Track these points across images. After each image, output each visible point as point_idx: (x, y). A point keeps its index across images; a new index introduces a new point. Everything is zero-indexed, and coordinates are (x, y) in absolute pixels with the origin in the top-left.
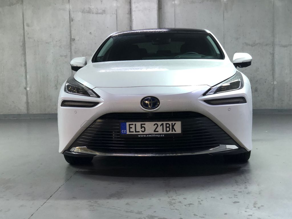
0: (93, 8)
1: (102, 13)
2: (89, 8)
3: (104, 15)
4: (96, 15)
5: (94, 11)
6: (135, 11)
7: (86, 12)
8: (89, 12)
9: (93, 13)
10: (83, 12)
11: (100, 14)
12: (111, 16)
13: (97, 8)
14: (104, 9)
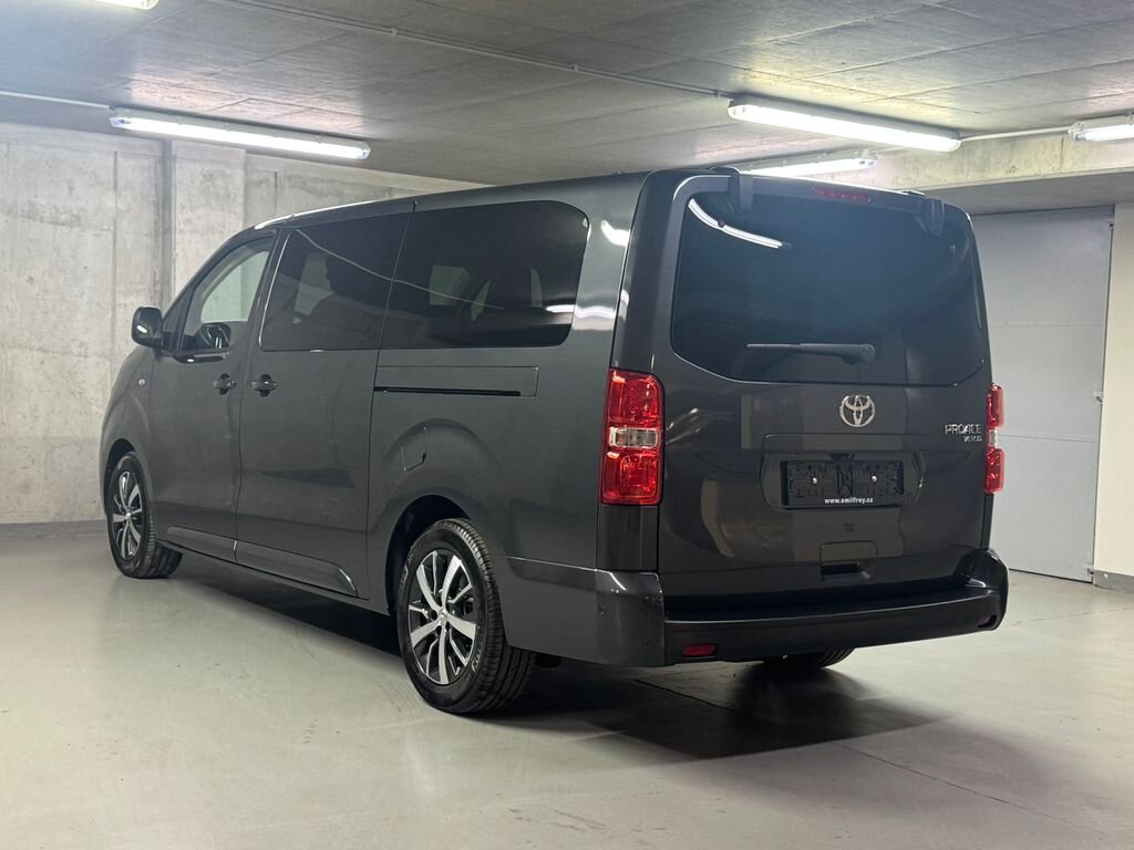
0: (42, 206)
1: (69, 224)
2: (30, 202)
3: (76, 230)
4: (52, 226)
5: (47, 215)
6: (182, 231)
7: (20, 213)
8: (31, 214)
9: (41, 221)
10: (9, 212)
11: (63, 224)
12: (97, 235)
13: (55, 207)
14: (75, 212)
